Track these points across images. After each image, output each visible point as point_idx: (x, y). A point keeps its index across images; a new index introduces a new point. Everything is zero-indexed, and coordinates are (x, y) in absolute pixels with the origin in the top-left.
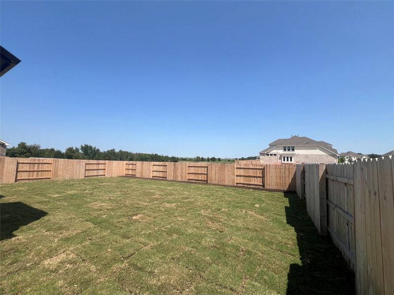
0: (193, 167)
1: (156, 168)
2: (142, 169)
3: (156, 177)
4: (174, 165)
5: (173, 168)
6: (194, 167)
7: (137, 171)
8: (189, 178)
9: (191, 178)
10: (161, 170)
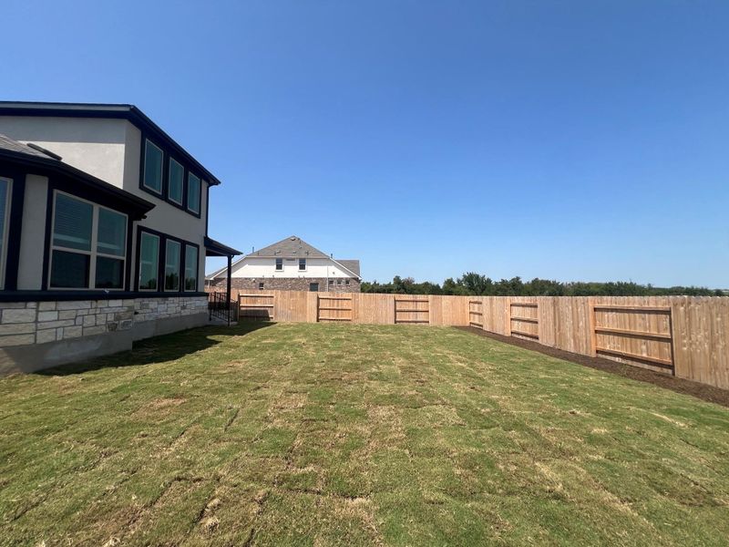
0: (612, 310)
1: (517, 312)
2: (492, 315)
3: (518, 334)
4: (555, 304)
5: (552, 313)
6: (616, 310)
7: (485, 316)
8: (600, 347)
9: (608, 348)
10: (528, 317)
